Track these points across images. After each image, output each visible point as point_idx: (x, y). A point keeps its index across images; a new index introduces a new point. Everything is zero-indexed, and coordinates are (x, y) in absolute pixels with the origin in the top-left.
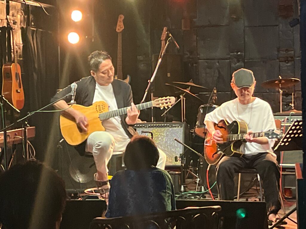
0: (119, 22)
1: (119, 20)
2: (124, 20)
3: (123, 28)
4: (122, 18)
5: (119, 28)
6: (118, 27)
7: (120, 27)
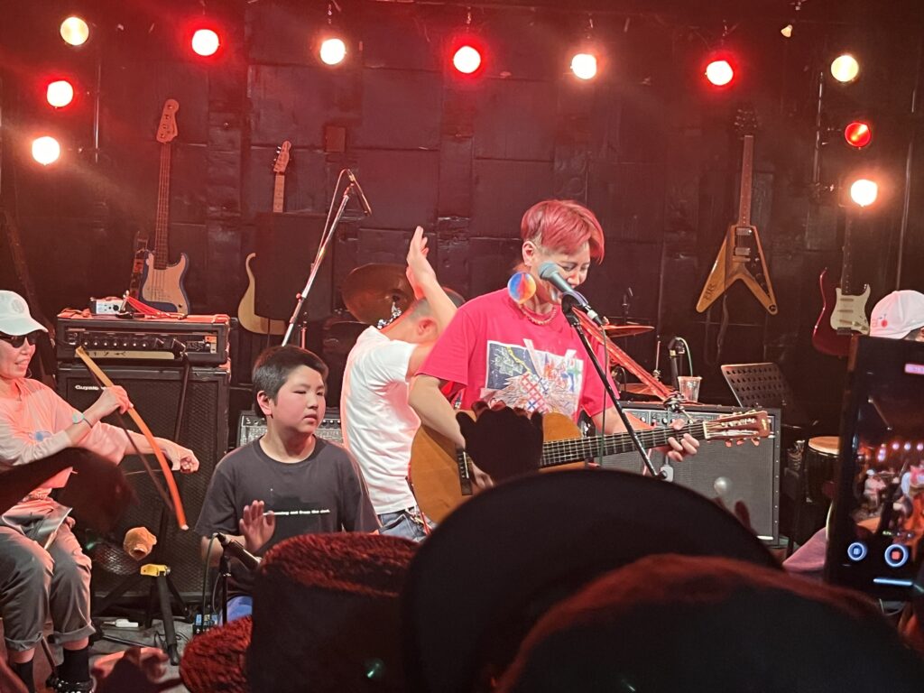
0: (164, 117)
1: (165, 111)
2: (176, 114)
3: (176, 134)
4: (173, 106)
5: (164, 131)
6: (161, 130)
7: (168, 131)
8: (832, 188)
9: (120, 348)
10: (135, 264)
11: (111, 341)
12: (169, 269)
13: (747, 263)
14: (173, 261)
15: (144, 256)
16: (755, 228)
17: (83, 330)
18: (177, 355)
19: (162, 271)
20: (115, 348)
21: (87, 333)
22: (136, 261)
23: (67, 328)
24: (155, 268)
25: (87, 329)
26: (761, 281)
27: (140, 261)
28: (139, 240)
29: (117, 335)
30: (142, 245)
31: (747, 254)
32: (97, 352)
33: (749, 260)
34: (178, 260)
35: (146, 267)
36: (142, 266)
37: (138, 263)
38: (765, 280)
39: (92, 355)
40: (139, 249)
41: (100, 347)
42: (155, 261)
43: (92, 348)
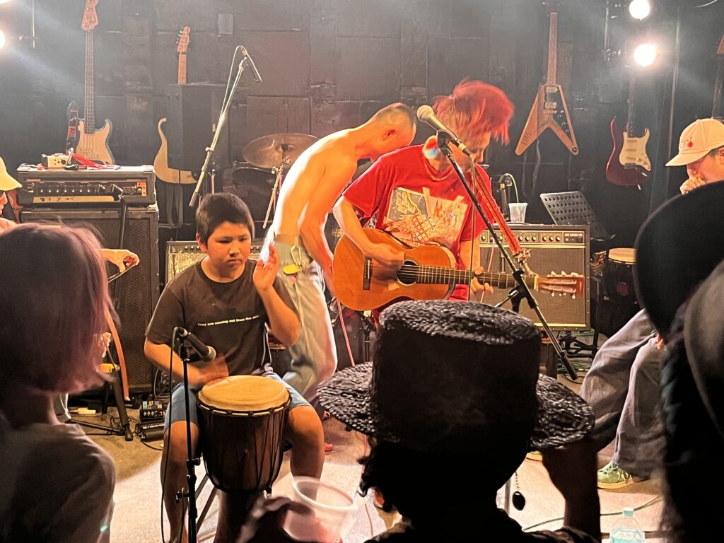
0: (87, 9)
1: (88, 5)
3: (97, 23)
4: (93, 1)
5: (88, 21)
6: (85, 21)
7: (90, 21)
8: (619, 53)
9: (69, 194)
10: (69, 130)
11: (62, 189)
12: (97, 133)
13: (554, 115)
14: (99, 126)
15: (75, 123)
16: (560, 87)
17: (39, 180)
18: (116, 198)
19: (91, 135)
20: (66, 195)
21: (42, 183)
22: (70, 127)
23: (25, 179)
24: (85, 133)
25: (42, 179)
26: (565, 128)
27: (73, 127)
28: (71, 111)
29: (66, 184)
30: (73, 115)
31: (555, 108)
32: (52, 198)
33: (556, 112)
34: (103, 126)
35: (78, 133)
36: (75, 131)
37: (71, 129)
38: (568, 128)
39: (47, 200)
40: (72, 118)
41: (54, 194)
42: (85, 127)
43: (46, 194)
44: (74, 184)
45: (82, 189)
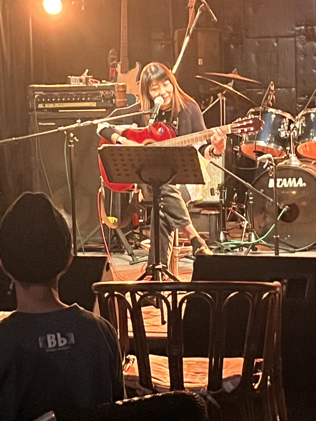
9: (61, 102)
10: (110, 71)
11: (56, 98)
12: (129, 72)
14: (132, 66)
15: (115, 66)
19: (125, 74)
20: (59, 102)
21: (45, 94)
22: (111, 69)
23: (34, 92)
24: (121, 73)
25: (44, 92)
27: (113, 69)
28: (112, 56)
29: (59, 95)
30: (113, 59)
32: (50, 104)
34: (134, 66)
35: (117, 73)
36: (115, 72)
37: (112, 71)
39: (47, 106)
40: (112, 62)
41: (51, 102)
42: (121, 68)
43: (47, 102)
44: (64, 94)
45: (70, 98)
